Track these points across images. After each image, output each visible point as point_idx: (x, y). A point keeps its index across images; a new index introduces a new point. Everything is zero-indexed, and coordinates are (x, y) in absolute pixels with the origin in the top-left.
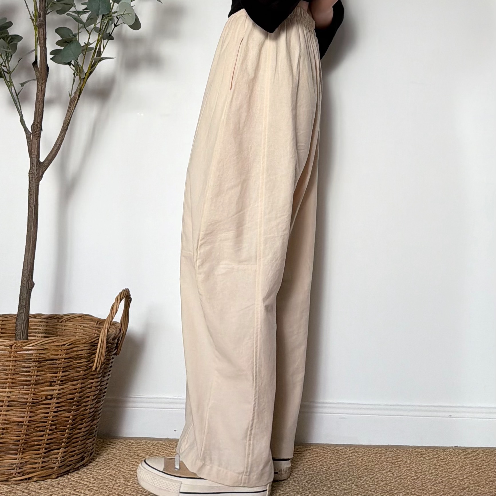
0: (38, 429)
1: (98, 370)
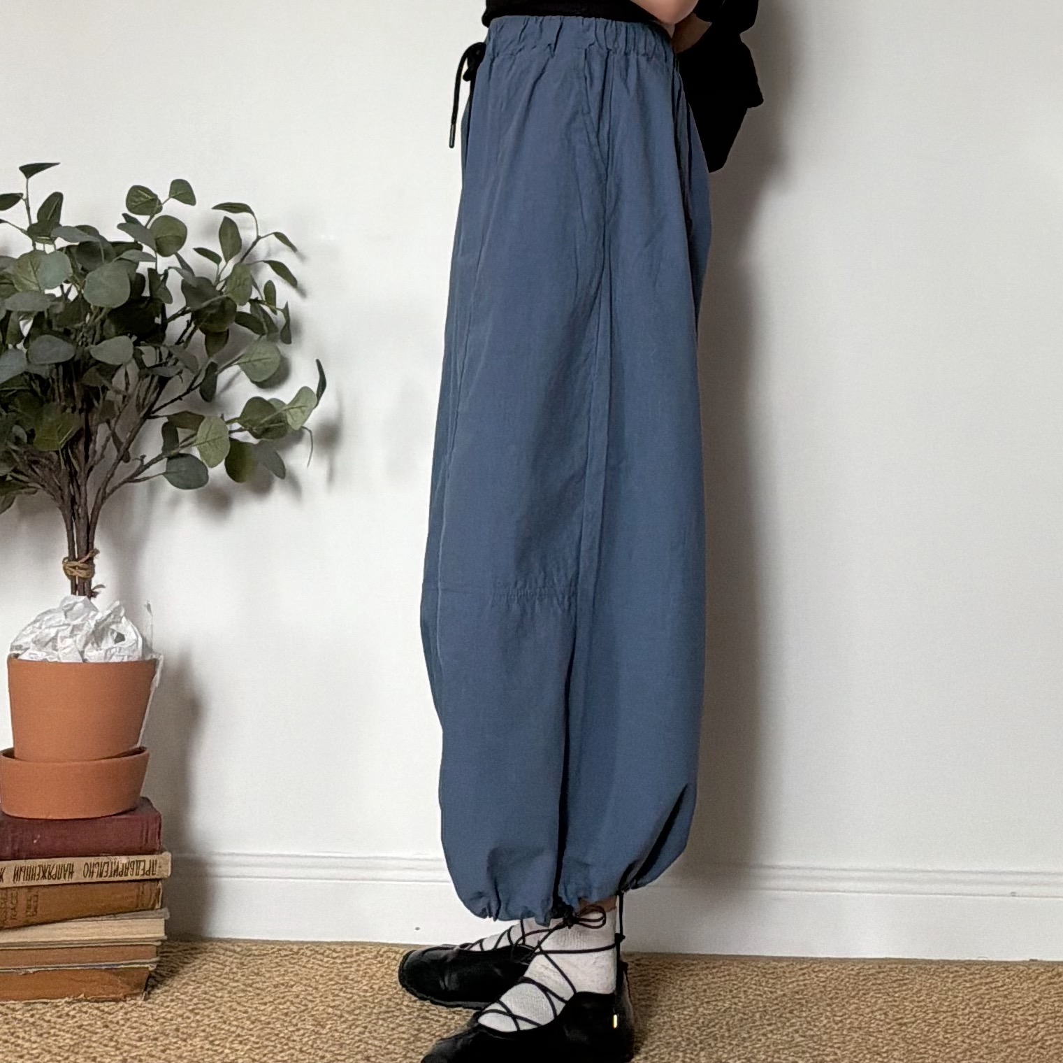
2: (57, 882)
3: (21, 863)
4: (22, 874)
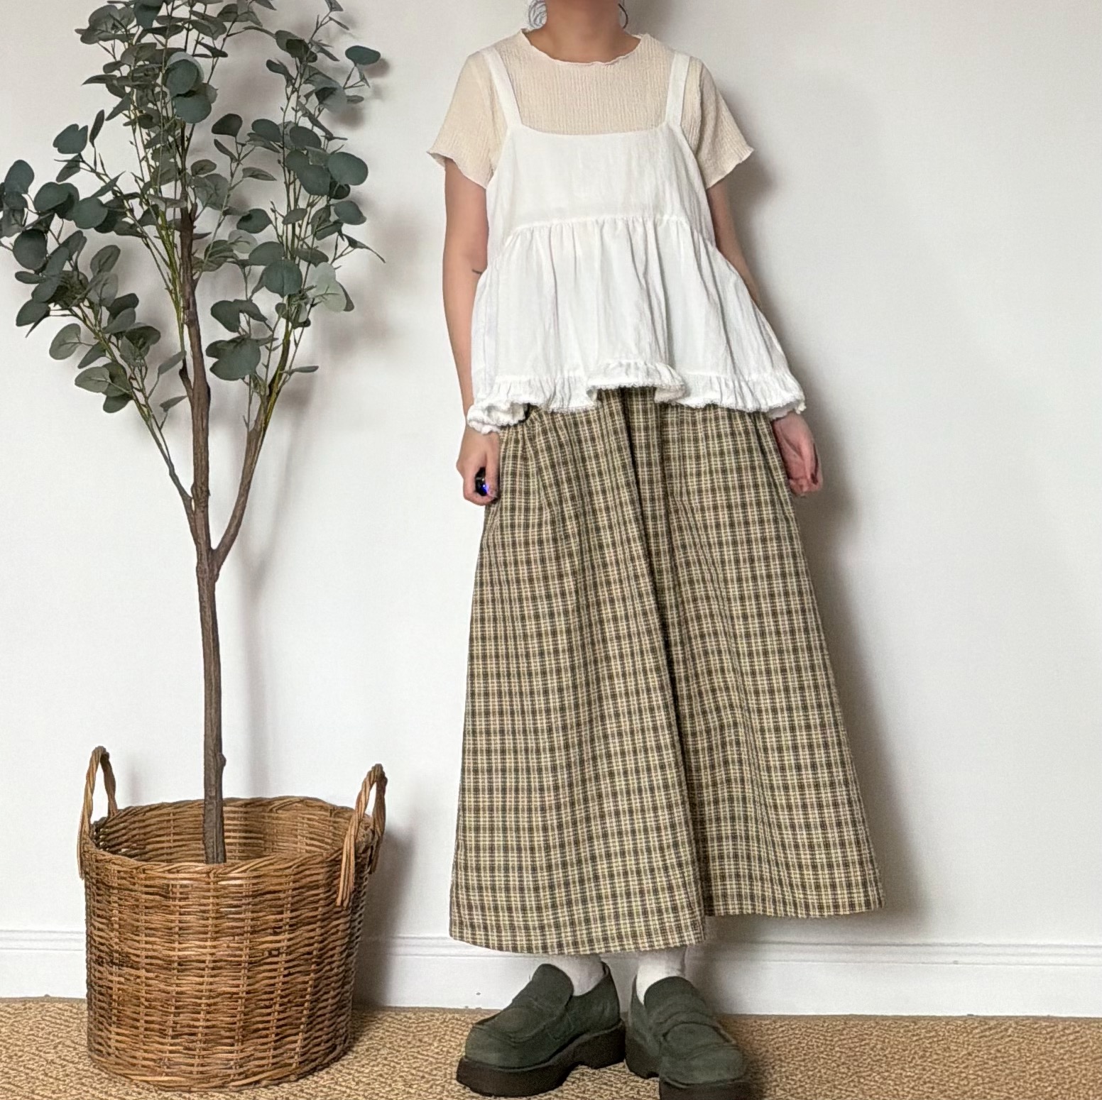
0: (262, 1003)
1: (345, 904)
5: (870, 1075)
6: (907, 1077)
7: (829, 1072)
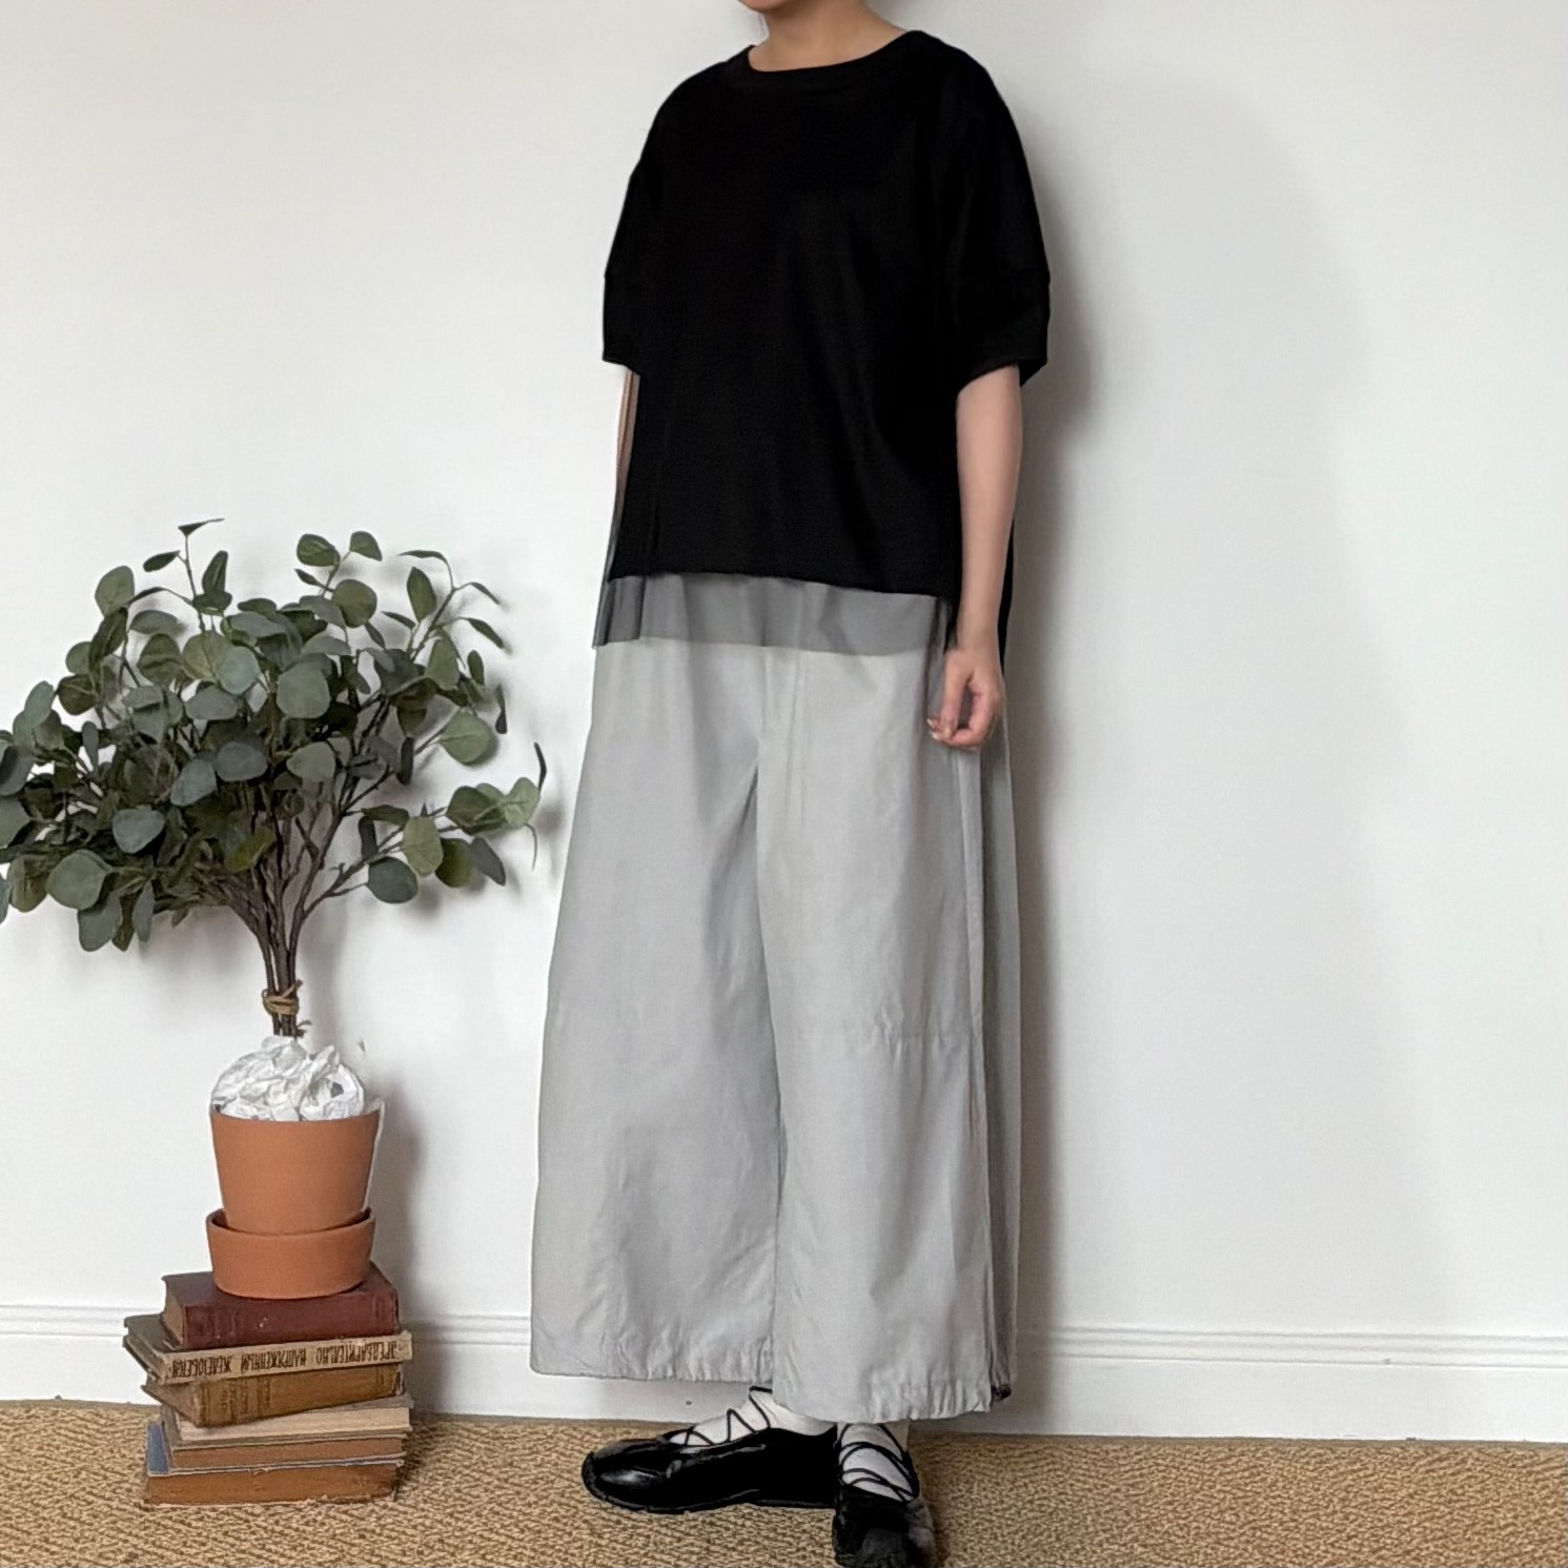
2: (288, 1370)
3: (249, 1350)
4: (250, 1362)
5: (1268, 1526)
6: (1322, 1529)
7: (1208, 1520)
